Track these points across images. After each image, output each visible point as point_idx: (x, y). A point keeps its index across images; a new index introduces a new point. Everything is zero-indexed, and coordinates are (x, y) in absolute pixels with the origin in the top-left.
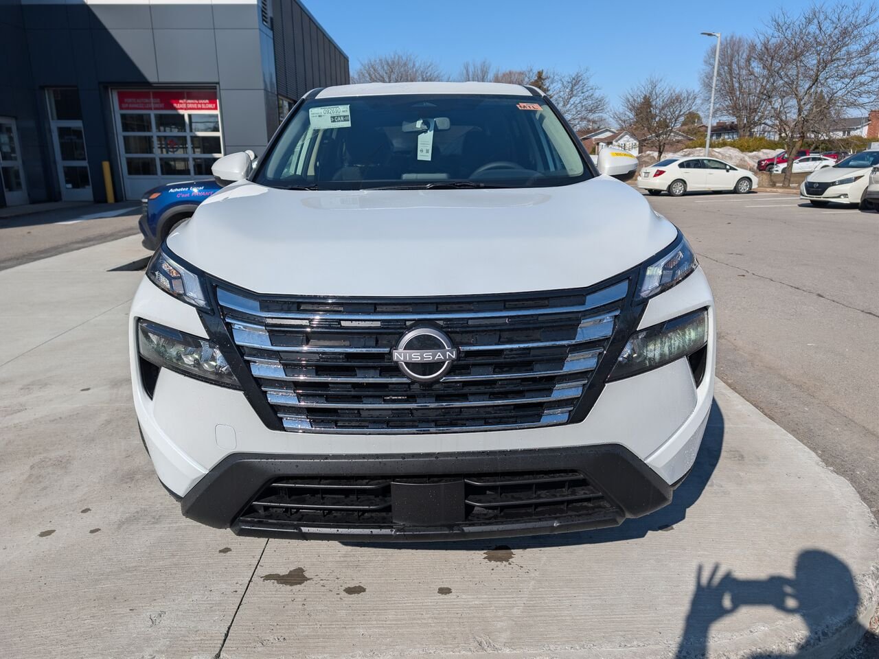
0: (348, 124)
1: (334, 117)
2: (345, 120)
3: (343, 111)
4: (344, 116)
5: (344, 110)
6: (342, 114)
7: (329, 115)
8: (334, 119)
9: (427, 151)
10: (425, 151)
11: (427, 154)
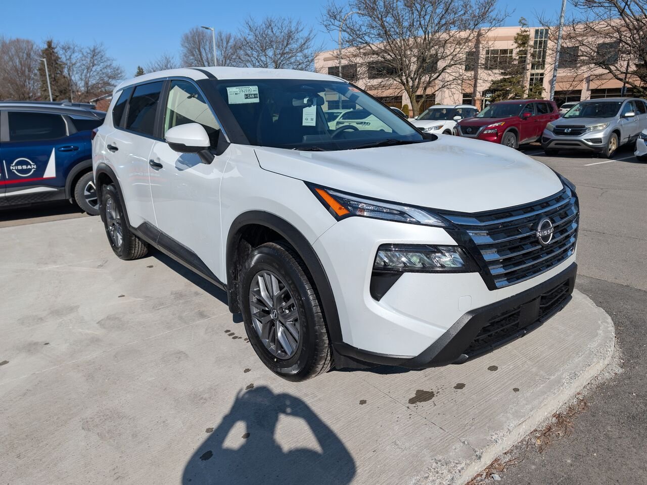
0: (257, 100)
1: (247, 95)
2: (255, 97)
3: (254, 91)
4: (254, 95)
5: (254, 89)
6: (253, 93)
7: (243, 94)
8: (247, 96)
9: (312, 120)
10: (309, 119)
11: (312, 121)
